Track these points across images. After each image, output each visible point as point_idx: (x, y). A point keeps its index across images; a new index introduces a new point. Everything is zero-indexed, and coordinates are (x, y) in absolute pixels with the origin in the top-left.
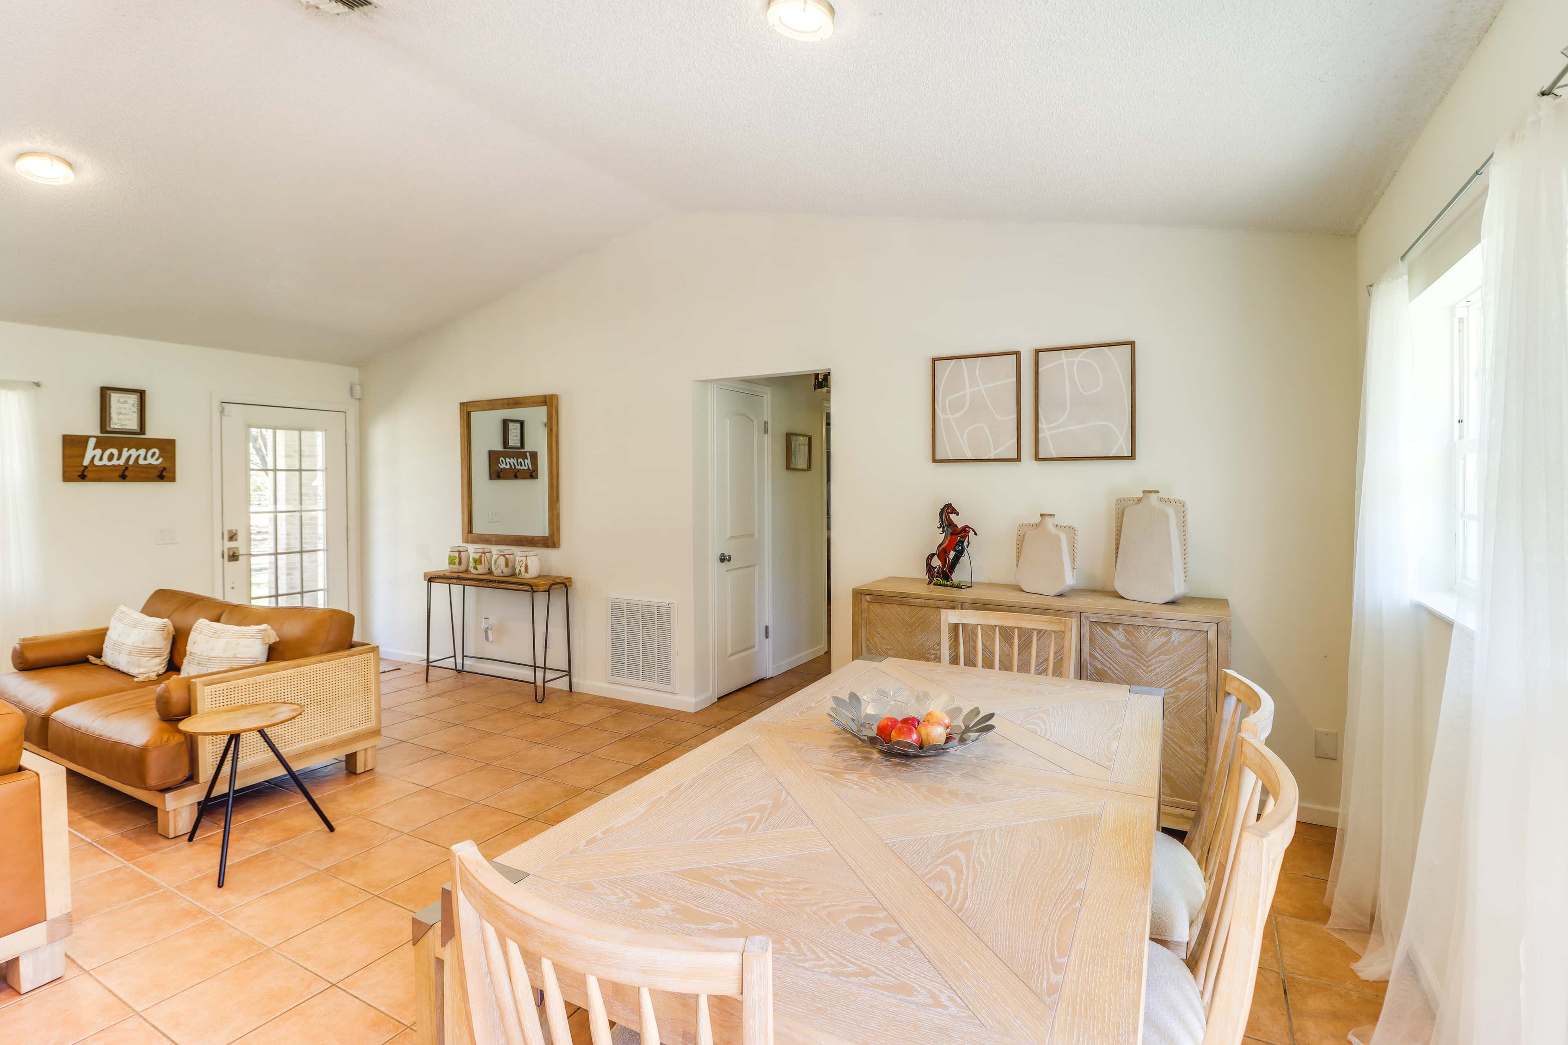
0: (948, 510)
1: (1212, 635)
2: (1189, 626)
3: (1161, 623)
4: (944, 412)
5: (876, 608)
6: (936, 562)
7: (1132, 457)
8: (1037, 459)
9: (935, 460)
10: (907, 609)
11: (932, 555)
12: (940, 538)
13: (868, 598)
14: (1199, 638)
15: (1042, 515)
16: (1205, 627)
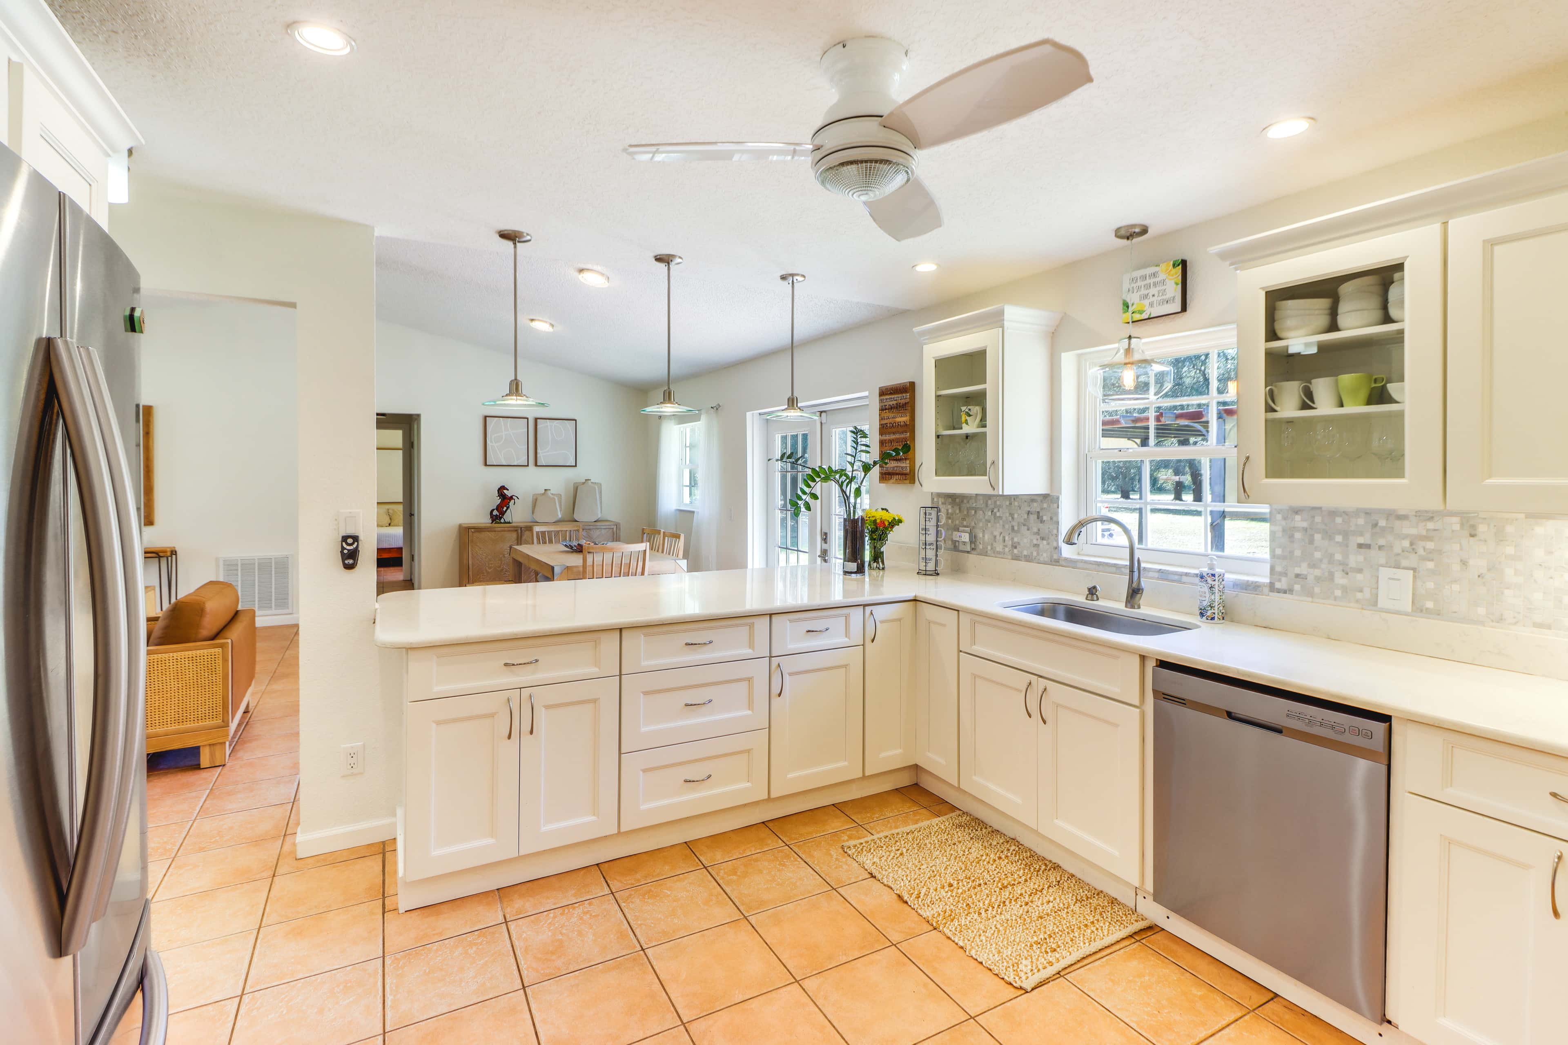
0: (502, 489)
1: (615, 529)
2: (608, 527)
3: (598, 527)
4: (491, 442)
5: (477, 534)
6: (495, 513)
7: (576, 466)
8: (536, 465)
9: (486, 465)
10: (493, 533)
11: (493, 510)
12: (498, 501)
13: (473, 530)
14: (611, 530)
15: (545, 490)
16: (612, 527)
